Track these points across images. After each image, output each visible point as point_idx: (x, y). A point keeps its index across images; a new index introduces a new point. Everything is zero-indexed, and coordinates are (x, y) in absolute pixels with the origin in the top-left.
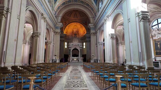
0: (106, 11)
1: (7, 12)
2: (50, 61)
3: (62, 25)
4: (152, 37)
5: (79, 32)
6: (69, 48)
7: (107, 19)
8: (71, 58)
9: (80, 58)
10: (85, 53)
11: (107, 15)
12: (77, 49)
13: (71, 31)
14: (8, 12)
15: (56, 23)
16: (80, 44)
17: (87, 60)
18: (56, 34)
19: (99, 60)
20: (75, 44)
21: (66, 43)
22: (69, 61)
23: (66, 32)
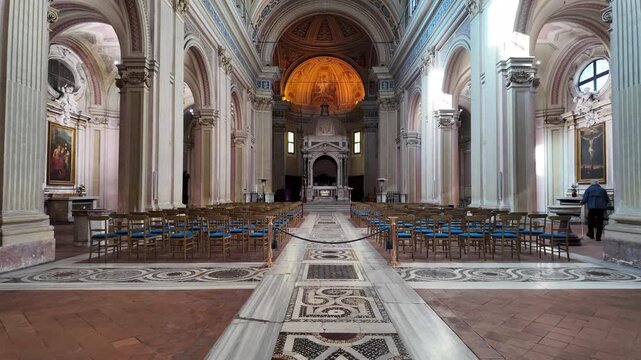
0: (430, 29)
1: (151, 70)
2: (245, 199)
3: (278, 72)
4: (575, 120)
5: (339, 92)
6: (302, 153)
7: (429, 59)
8: (311, 187)
9: (343, 190)
10: (360, 169)
11: (430, 46)
12: (332, 160)
13: (309, 90)
14: (153, 70)
15: (258, 67)
16: (340, 140)
17: (365, 195)
18: (257, 108)
19: (406, 196)
20: (325, 140)
21: (291, 136)
22: (305, 198)
23: (291, 95)
